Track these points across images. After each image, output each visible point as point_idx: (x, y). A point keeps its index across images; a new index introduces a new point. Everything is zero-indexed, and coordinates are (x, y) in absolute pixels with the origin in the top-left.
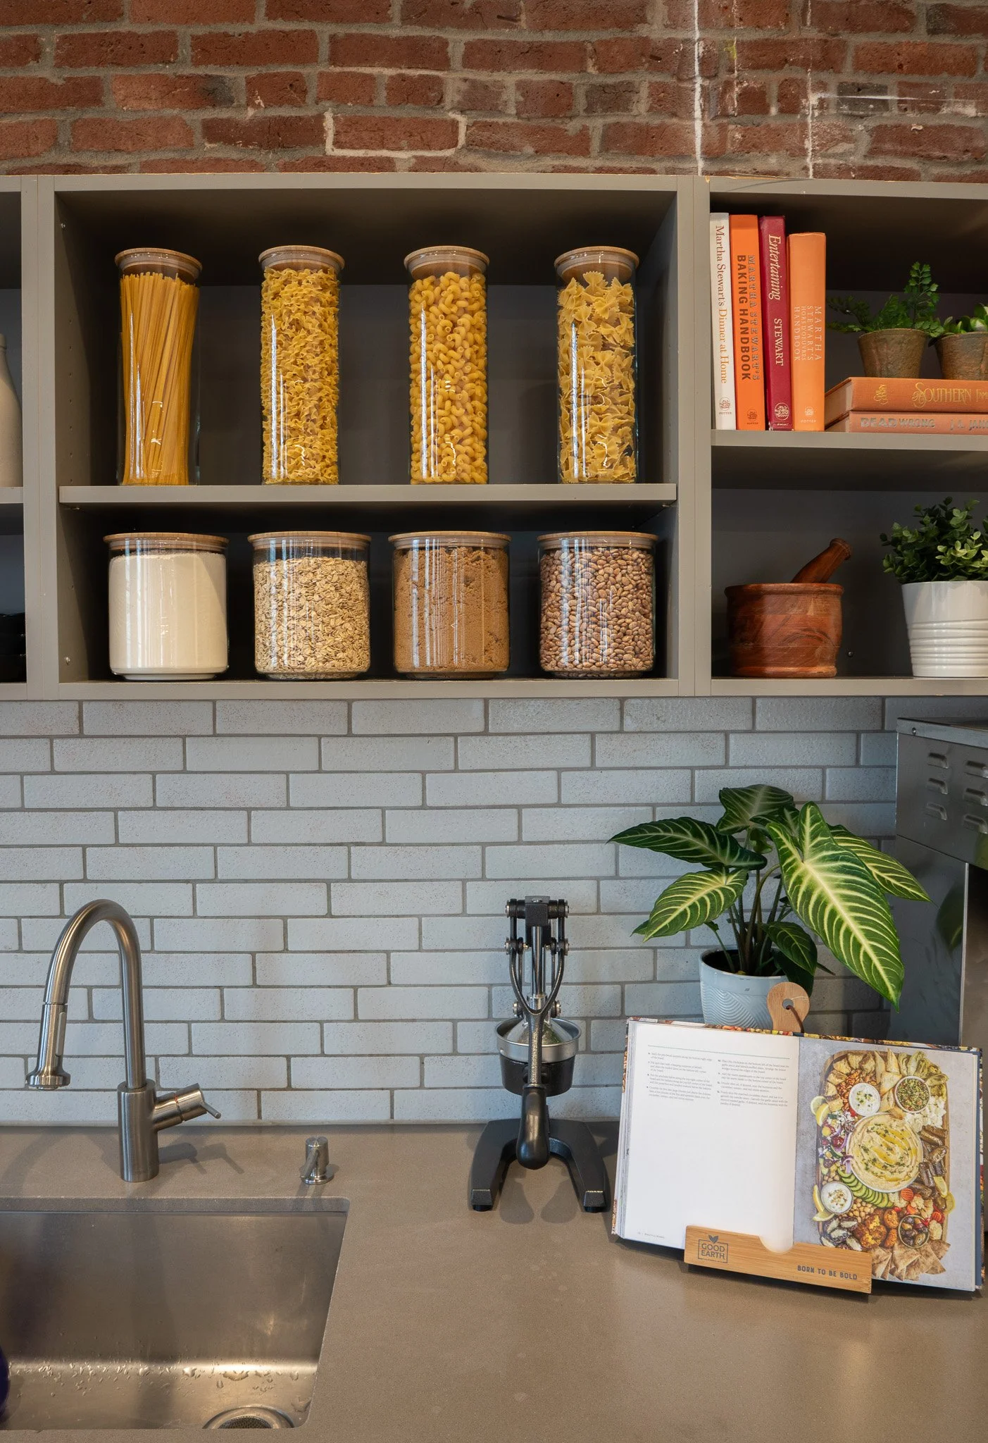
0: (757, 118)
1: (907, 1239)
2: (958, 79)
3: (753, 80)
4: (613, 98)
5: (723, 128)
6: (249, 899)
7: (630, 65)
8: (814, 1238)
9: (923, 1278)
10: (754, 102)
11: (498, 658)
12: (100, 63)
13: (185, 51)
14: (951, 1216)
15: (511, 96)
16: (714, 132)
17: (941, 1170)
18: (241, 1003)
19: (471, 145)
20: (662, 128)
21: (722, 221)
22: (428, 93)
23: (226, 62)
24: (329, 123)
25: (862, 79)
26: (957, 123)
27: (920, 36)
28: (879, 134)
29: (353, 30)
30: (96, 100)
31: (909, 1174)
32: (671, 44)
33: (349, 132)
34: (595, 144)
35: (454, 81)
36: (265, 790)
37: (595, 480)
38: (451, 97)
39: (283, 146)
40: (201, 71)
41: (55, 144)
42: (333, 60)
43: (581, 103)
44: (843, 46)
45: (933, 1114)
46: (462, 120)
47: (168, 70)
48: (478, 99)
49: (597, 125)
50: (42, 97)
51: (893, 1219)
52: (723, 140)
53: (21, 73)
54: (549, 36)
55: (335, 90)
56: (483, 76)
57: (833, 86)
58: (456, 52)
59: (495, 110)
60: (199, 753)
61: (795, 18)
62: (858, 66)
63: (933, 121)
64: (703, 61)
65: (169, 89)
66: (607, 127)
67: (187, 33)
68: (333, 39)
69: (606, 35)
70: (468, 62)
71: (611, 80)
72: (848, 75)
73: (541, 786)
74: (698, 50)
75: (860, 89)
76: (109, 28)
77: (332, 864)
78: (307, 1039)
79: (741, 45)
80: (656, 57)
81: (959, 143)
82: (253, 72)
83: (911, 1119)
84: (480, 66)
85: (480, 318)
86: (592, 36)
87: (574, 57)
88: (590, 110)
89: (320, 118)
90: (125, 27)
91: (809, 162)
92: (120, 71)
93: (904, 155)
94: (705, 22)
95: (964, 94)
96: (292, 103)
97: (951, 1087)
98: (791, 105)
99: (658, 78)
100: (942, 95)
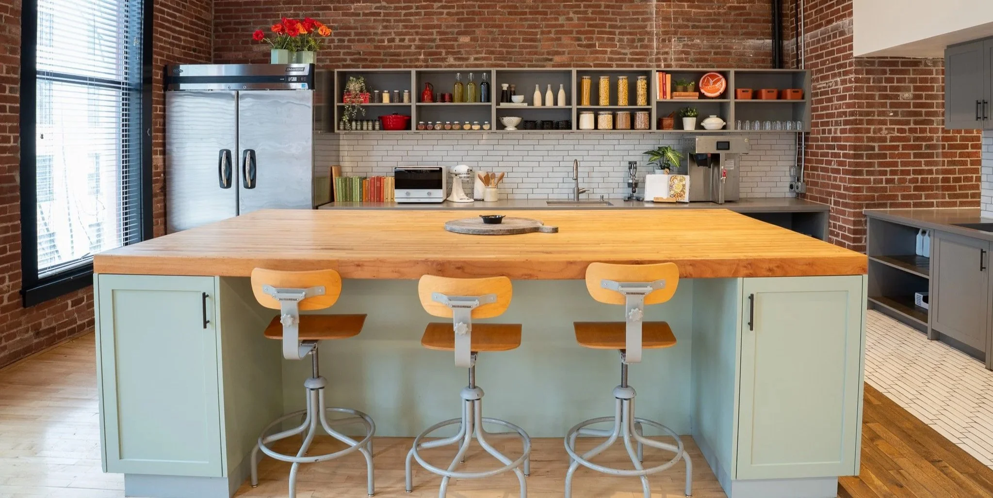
0: (664, 43)
1: (680, 197)
2: (697, 36)
3: (664, 37)
4: (642, 40)
7: (645, 35)
8: (669, 197)
9: (682, 201)
10: (664, 40)
11: (629, 128)
12: (561, 34)
13: (574, 33)
14: (686, 194)
15: (626, 40)
16: (658, 45)
17: (685, 189)
19: (619, 47)
20: (649, 45)
21: (657, 73)
22: (613, 39)
23: (581, 34)
24: (597, 44)
25: (681, 36)
26: (696, 43)
27: (690, 29)
28: (684, 45)
29: (601, 29)
30: (561, 40)
31: (681, 189)
32: (650, 31)
33: (600, 46)
34: (639, 47)
35: (617, 37)
37: (642, 105)
38: (616, 40)
39: (590, 48)
40: (577, 36)
41: (554, 47)
42: (598, 34)
43: (637, 41)
44: (678, 31)
45: (684, 183)
46: (618, 44)
47: (571, 35)
48: (620, 40)
49: (639, 44)
50: (552, 40)
51: (678, 194)
53: (548, 36)
54: (631, 30)
55: (598, 39)
56: (621, 37)
57: (676, 38)
58: (617, 33)
59: (623, 42)
61: (670, 27)
62: (680, 34)
63: (693, 43)
64: (656, 34)
65: (572, 39)
66: (641, 45)
67: (574, 30)
68: (598, 31)
69: (641, 30)
70: (619, 34)
71: (641, 37)
72: (679, 36)
73: (632, 147)
74: (655, 32)
75: (681, 38)
76: (562, 29)
77: (601, 158)
79: (662, 31)
80: (649, 33)
81: (697, 46)
82: (585, 36)
83: (681, 183)
84: (621, 35)
86: (638, 30)
87: (635, 34)
90: (565, 29)
91: (673, 50)
92: (564, 36)
93: (688, 48)
94: (656, 28)
95: (698, 38)
96: (591, 41)
97: (686, 180)
98: (670, 41)
99: (649, 37)
100: (694, 39)
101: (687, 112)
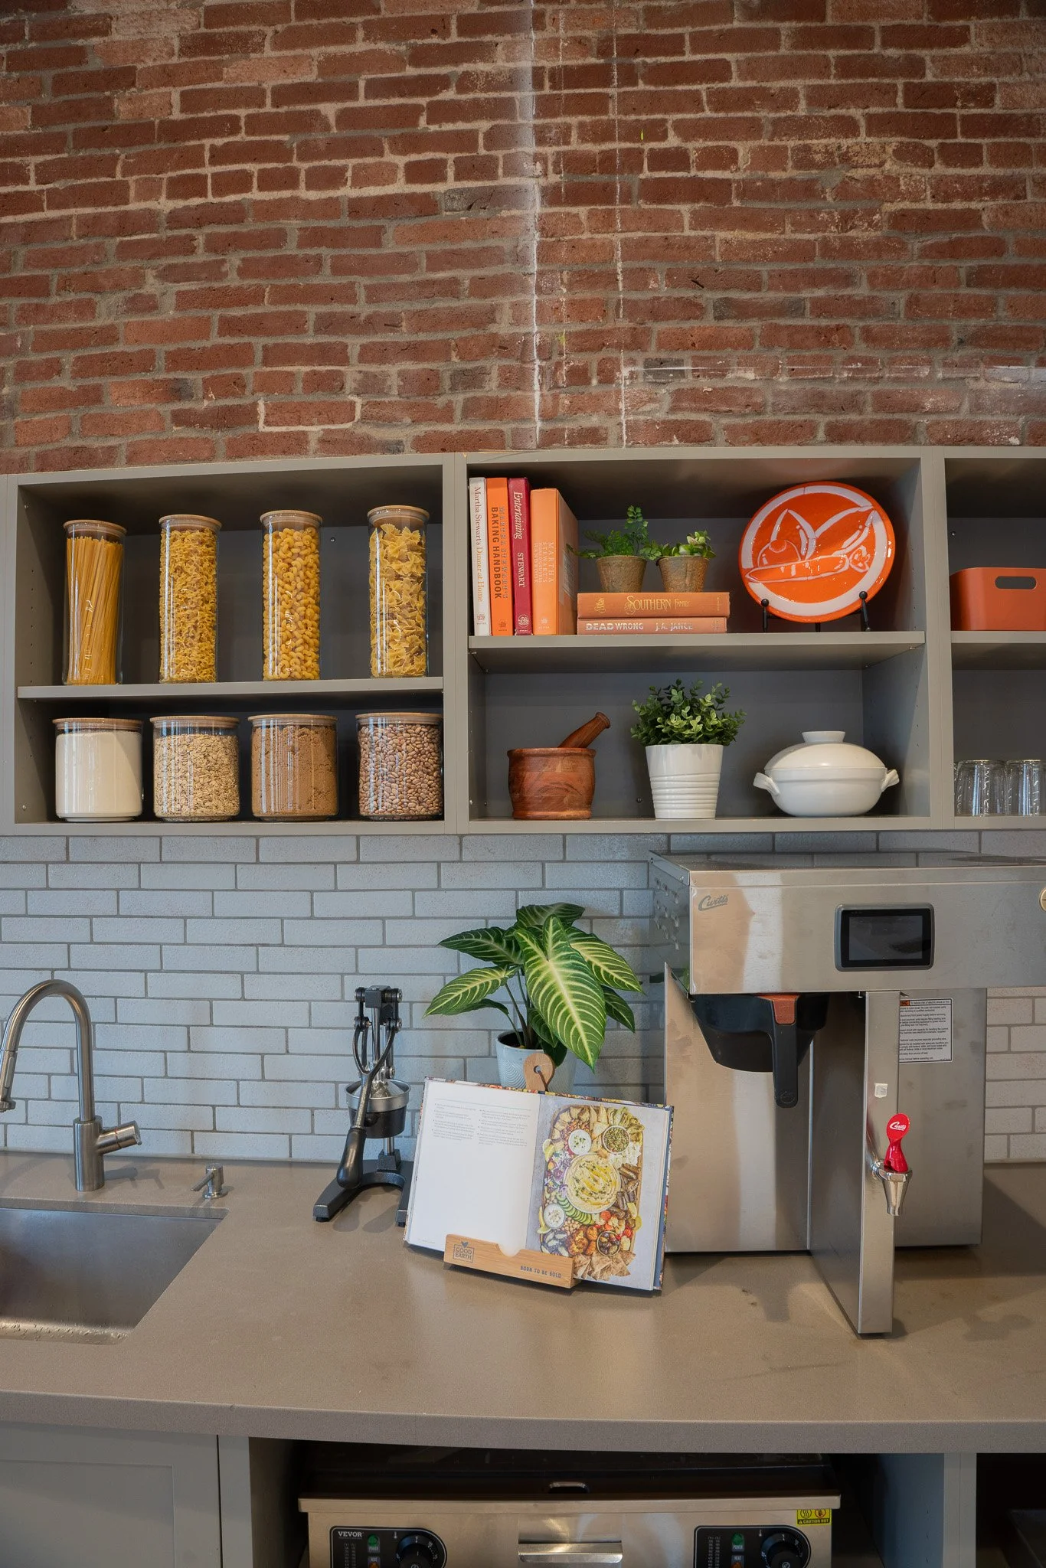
0: (582, 389)
1: (603, 1249)
2: (740, 352)
3: (578, 360)
4: (470, 379)
5: (556, 397)
6: (185, 985)
7: (484, 354)
8: (537, 1246)
9: (612, 1279)
10: (579, 376)
11: (327, 805)
12: (102, 374)
13: (161, 363)
14: (638, 1233)
15: (394, 382)
16: (549, 399)
17: (633, 1198)
18: (179, 1064)
19: (365, 419)
20: (507, 401)
21: (479, 484)
22: (331, 383)
23: (190, 368)
24: (261, 409)
25: (663, 355)
26: (740, 385)
27: (709, 322)
28: (678, 395)
29: (280, 340)
30: (98, 400)
31: (607, 1201)
32: (514, 337)
33: (276, 414)
34: (458, 413)
35: (352, 373)
36: (197, 903)
37: (390, 676)
38: (350, 385)
39: (228, 427)
40: (172, 376)
41: (69, 432)
42: (265, 363)
43: (447, 383)
44: (648, 332)
45: (631, 1156)
46: (359, 402)
47: (148, 377)
48: (370, 385)
49: (459, 399)
50: (62, 400)
51: (593, 1234)
52: (556, 406)
53: (47, 384)
54: (422, 337)
55: (266, 385)
56: (373, 368)
57: (641, 362)
58: (354, 352)
59: (381, 392)
60: (151, 876)
61: (611, 313)
62: (661, 346)
63: (720, 384)
64: (540, 348)
65: (148, 390)
66: (467, 400)
67: (162, 349)
68: (265, 348)
69: (465, 333)
70: (362, 358)
71: (470, 366)
72: (653, 353)
73: (400, 903)
74: (536, 340)
75: (662, 363)
76: (108, 350)
77: (244, 959)
78: (224, 1093)
79: (569, 335)
80: (503, 347)
81: (742, 400)
82: (207, 374)
83: (614, 1159)
84: (372, 361)
85: (311, 559)
86: (455, 335)
87: (441, 351)
88: (453, 389)
89: (255, 405)
90: (119, 348)
91: (623, 419)
92: (115, 379)
93: (698, 410)
94: (541, 320)
95: (745, 363)
96: (234, 395)
97: (647, 1135)
98: (608, 377)
99: (506, 362)
100: (727, 364)
101: (668, 711)
